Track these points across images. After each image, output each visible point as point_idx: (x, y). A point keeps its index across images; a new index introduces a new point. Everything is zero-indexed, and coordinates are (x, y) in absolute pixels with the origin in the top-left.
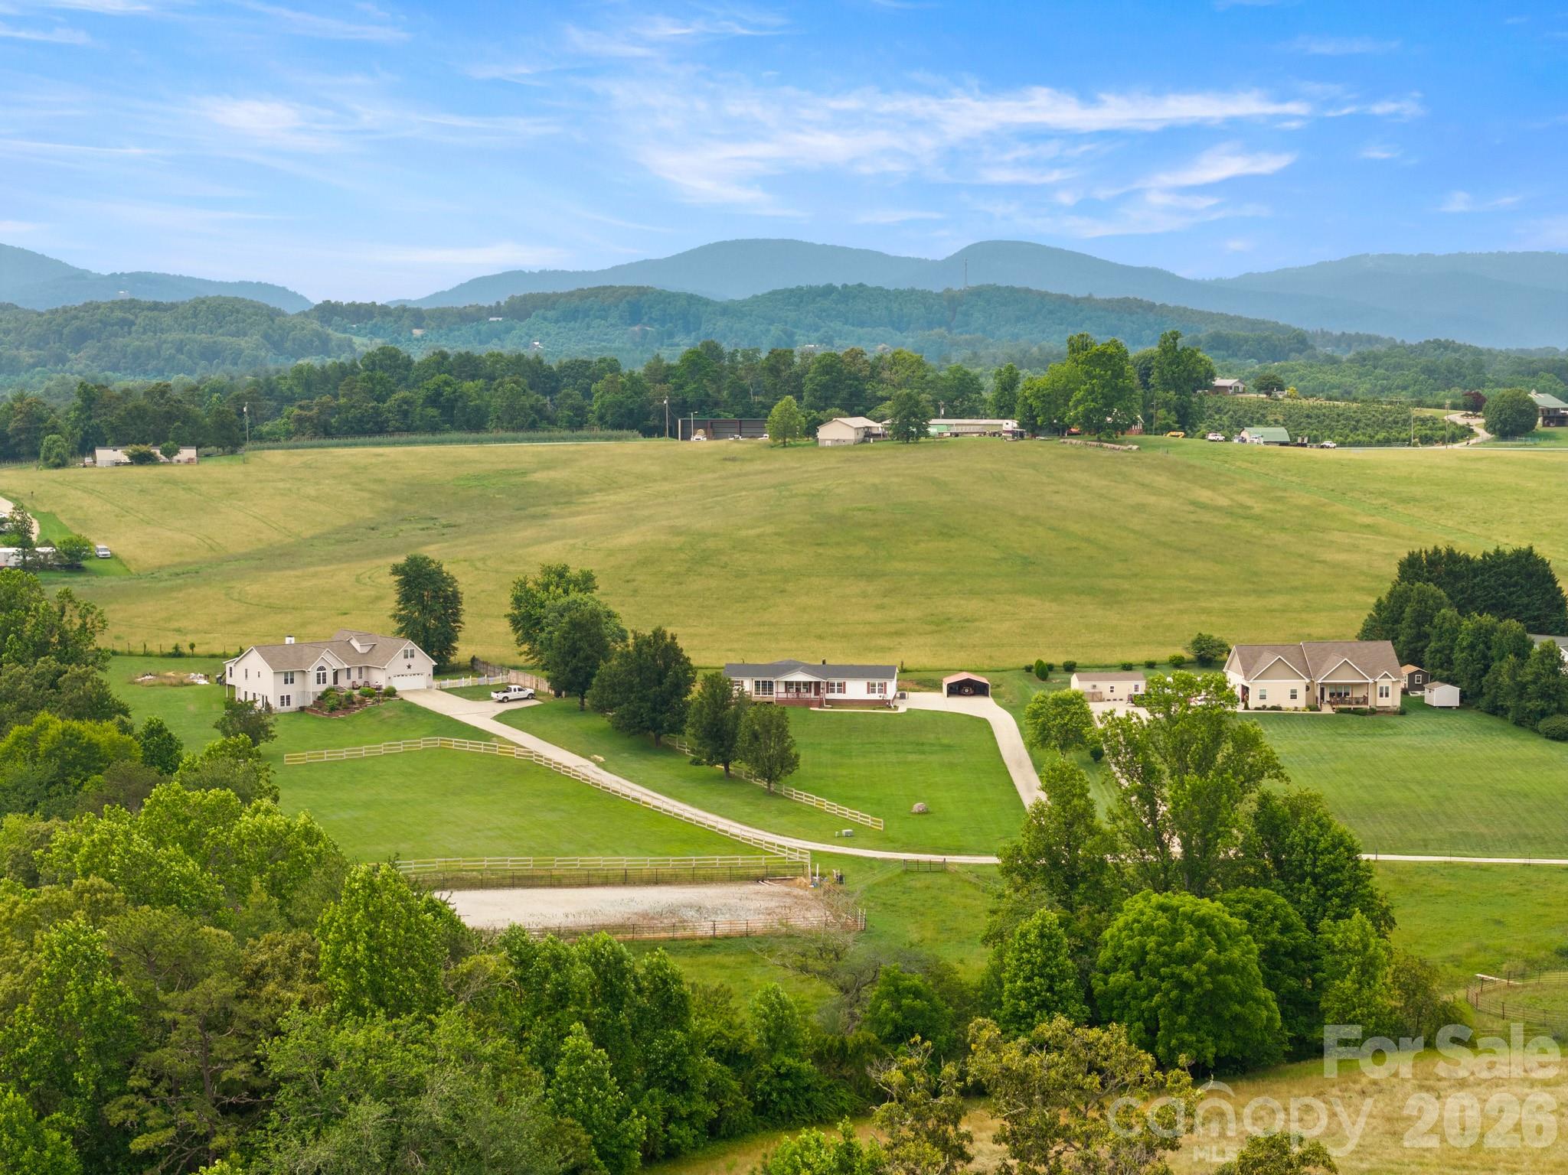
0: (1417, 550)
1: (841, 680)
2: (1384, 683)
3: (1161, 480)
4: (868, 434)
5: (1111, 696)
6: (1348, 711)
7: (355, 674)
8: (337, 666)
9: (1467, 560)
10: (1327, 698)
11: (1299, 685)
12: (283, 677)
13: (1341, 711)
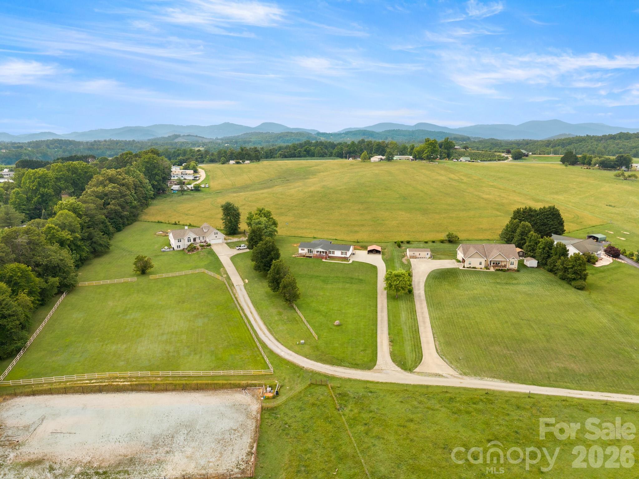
0: (520, 208)
1: (333, 251)
2: (512, 260)
3: (442, 172)
4: (381, 159)
5: (419, 256)
6: (499, 270)
7: (201, 238)
8: (195, 236)
9: (535, 211)
10: (492, 264)
11: (483, 260)
12: (177, 240)
13: (497, 270)
